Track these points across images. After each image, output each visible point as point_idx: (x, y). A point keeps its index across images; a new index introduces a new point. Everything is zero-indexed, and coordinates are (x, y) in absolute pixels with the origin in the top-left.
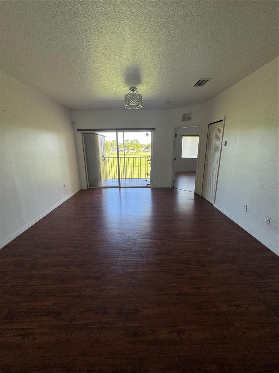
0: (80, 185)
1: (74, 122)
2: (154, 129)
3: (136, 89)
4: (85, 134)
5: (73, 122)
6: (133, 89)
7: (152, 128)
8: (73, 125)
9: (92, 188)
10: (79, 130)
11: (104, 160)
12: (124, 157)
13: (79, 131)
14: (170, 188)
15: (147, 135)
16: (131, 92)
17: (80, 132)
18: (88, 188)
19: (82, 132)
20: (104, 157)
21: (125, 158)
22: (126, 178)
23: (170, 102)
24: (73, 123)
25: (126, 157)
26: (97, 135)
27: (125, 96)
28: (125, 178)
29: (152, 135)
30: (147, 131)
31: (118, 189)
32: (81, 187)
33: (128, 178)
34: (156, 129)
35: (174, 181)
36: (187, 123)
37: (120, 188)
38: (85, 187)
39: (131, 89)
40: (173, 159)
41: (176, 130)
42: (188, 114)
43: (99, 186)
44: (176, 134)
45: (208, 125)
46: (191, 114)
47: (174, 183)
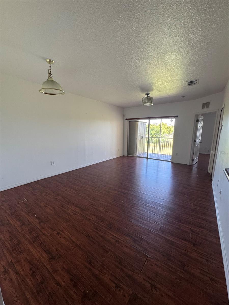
0: (123, 153)
2: (177, 116)
4: (130, 122)
5: (124, 115)
6: (148, 95)
7: (176, 116)
9: (130, 156)
10: (126, 119)
11: (142, 139)
14: (188, 165)
15: (172, 121)
16: (146, 96)
17: (127, 121)
18: (127, 156)
19: (128, 120)
20: (142, 136)
23: (184, 96)
26: (137, 122)
27: (143, 98)
28: (158, 153)
29: (175, 121)
30: (172, 118)
31: (146, 159)
32: (123, 154)
33: (161, 153)
34: (178, 117)
35: (193, 160)
36: (206, 110)
37: (147, 158)
38: (126, 154)
39: (146, 94)
40: (193, 141)
41: (197, 116)
42: (207, 103)
43: (135, 155)
44: (197, 119)
45: (221, 111)
46: (209, 102)
47: (193, 161)
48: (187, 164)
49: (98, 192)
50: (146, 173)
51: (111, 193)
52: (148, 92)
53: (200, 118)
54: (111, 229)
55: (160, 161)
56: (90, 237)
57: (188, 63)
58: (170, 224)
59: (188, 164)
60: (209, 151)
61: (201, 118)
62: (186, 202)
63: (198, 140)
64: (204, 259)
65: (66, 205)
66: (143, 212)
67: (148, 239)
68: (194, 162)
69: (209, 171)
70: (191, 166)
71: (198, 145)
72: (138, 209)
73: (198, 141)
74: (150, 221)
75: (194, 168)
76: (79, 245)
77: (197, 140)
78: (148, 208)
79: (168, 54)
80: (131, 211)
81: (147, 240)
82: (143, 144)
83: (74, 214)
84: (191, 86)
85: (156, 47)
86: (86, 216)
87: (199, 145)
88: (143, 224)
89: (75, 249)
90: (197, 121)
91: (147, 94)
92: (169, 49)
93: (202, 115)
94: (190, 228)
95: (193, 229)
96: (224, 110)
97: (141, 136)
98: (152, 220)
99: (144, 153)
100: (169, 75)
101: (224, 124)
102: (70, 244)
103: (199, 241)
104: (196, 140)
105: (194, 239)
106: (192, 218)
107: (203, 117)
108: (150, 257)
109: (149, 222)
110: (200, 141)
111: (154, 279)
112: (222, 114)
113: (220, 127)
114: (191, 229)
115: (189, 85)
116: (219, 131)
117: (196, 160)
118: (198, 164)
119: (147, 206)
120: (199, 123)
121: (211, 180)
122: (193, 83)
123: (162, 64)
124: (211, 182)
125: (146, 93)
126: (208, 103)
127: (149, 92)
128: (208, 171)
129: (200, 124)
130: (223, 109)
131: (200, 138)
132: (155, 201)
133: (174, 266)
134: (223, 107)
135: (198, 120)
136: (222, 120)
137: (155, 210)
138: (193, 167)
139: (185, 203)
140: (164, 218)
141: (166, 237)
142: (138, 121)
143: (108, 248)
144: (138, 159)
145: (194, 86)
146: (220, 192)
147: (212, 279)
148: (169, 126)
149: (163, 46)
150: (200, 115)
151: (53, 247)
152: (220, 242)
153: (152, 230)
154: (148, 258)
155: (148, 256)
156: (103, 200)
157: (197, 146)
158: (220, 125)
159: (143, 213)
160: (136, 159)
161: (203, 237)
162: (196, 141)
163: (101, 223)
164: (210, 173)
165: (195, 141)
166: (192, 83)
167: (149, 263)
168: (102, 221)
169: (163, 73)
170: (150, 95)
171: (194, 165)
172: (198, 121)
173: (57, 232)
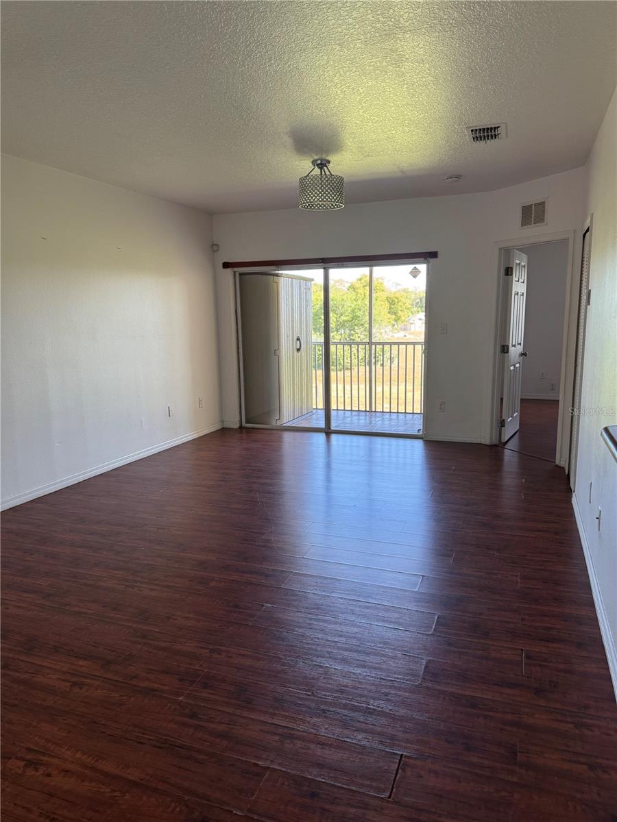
0: (221, 415)
1: (215, 245)
2: (434, 255)
3: (329, 162)
4: (243, 277)
5: (213, 245)
6: (322, 165)
7: (430, 253)
8: (214, 251)
9: (253, 428)
10: (226, 265)
11: (298, 350)
12: (370, 343)
13: (228, 268)
14: (485, 445)
15: (415, 273)
16: (317, 171)
17: (229, 271)
18: (241, 428)
19: (236, 269)
20: (298, 339)
21: (373, 346)
22: (374, 410)
23: (458, 177)
24: (214, 248)
25: (376, 344)
26: (275, 278)
27: (301, 180)
28: (368, 409)
29: (428, 273)
30: (415, 263)
32: (222, 421)
33: (378, 409)
34: (439, 255)
35: (502, 423)
36: (535, 233)
37: (328, 432)
38: (233, 422)
39: (314, 162)
40: (498, 349)
41: (507, 253)
42: (536, 205)
43: (274, 423)
44: (507, 266)
45: (582, 236)
46: (543, 203)
47: (503, 428)
48: (483, 442)
49: (152, 587)
50: (328, 489)
51: (212, 584)
52: (324, 156)
53: (518, 262)
54: (249, 703)
55: (379, 440)
56: (176, 746)
57: (472, 70)
58: (456, 649)
59: (486, 441)
60: (554, 387)
61: (521, 260)
62: (495, 574)
63: (515, 346)
64: (567, 722)
65: (21, 658)
66: (355, 630)
67: (391, 708)
68: (508, 432)
69: (560, 460)
70: (496, 449)
71: (514, 366)
72: (336, 623)
73: (515, 351)
74: (388, 652)
75: (510, 456)
76: (138, 780)
77: (513, 346)
78: (372, 611)
79: (408, 36)
80: (308, 633)
81: (390, 710)
82: (304, 374)
83: (74, 684)
84: (482, 144)
85: (369, 12)
86: (134, 682)
87: (518, 365)
88: (364, 667)
89: (127, 796)
90: (508, 272)
91: (319, 162)
92: (410, 21)
93: (523, 250)
94: (520, 648)
95: (527, 649)
96: (591, 235)
97: (295, 338)
98: (395, 649)
99: (310, 413)
100: (408, 104)
101: (593, 286)
102: (101, 786)
103: (550, 681)
104: (508, 347)
105: (535, 679)
106: (523, 620)
107: (525, 257)
108: (408, 754)
109: (383, 655)
110: (520, 349)
111: (433, 810)
112: (586, 248)
113: (584, 297)
114: (522, 650)
115: (476, 139)
116: (582, 311)
117: (512, 425)
118: (522, 439)
119: (367, 607)
120: (515, 279)
121: (569, 491)
122: (489, 134)
123: (385, 64)
124: (570, 498)
125: (316, 158)
126: (541, 205)
127: (327, 156)
128: (557, 463)
129: (519, 286)
130: (588, 230)
131: (521, 339)
132: (391, 584)
133: (486, 762)
134: (587, 224)
135: (512, 268)
136: (589, 267)
137: (396, 615)
138: (503, 452)
139: (495, 576)
140: (432, 634)
141: (450, 689)
142: (277, 275)
143: (256, 765)
144: (287, 437)
145: (491, 142)
146: (597, 518)
147: (592, 767)
148: (394, 290)
149: (391, 11)
150: (516, 251)
151: (29, 810)
152: (608, 669)
153: (398, 678)
154: (403, 759)
155: (402, 755)
156: (187, 615)
157: (512, 368)
158: (584, 291)
159: (356, 633)
160: (280, 440)
161: (562, 666)
162: (508, 352)
163: (205, 695)
164: (563, 468)
165: (505, 349)
166: (485, 134)
167: (409, 773)
168: (205, 686)
169: (387, 93)
170: (330, 166)
171: (507, 445)
172: (512, 275)
173: (23, 759)
